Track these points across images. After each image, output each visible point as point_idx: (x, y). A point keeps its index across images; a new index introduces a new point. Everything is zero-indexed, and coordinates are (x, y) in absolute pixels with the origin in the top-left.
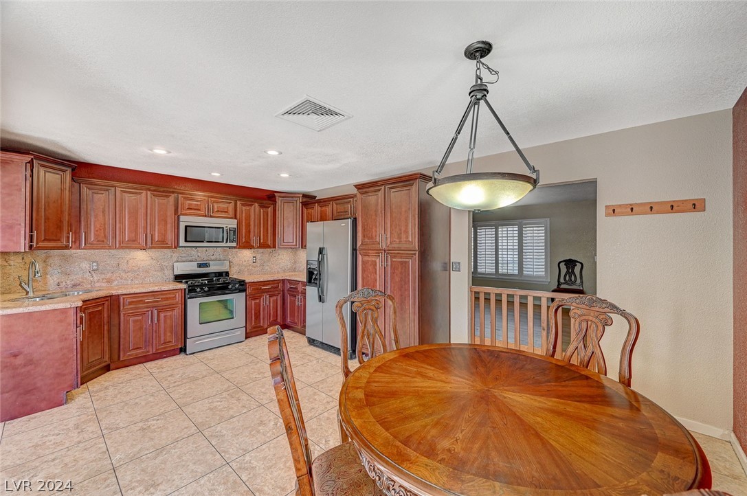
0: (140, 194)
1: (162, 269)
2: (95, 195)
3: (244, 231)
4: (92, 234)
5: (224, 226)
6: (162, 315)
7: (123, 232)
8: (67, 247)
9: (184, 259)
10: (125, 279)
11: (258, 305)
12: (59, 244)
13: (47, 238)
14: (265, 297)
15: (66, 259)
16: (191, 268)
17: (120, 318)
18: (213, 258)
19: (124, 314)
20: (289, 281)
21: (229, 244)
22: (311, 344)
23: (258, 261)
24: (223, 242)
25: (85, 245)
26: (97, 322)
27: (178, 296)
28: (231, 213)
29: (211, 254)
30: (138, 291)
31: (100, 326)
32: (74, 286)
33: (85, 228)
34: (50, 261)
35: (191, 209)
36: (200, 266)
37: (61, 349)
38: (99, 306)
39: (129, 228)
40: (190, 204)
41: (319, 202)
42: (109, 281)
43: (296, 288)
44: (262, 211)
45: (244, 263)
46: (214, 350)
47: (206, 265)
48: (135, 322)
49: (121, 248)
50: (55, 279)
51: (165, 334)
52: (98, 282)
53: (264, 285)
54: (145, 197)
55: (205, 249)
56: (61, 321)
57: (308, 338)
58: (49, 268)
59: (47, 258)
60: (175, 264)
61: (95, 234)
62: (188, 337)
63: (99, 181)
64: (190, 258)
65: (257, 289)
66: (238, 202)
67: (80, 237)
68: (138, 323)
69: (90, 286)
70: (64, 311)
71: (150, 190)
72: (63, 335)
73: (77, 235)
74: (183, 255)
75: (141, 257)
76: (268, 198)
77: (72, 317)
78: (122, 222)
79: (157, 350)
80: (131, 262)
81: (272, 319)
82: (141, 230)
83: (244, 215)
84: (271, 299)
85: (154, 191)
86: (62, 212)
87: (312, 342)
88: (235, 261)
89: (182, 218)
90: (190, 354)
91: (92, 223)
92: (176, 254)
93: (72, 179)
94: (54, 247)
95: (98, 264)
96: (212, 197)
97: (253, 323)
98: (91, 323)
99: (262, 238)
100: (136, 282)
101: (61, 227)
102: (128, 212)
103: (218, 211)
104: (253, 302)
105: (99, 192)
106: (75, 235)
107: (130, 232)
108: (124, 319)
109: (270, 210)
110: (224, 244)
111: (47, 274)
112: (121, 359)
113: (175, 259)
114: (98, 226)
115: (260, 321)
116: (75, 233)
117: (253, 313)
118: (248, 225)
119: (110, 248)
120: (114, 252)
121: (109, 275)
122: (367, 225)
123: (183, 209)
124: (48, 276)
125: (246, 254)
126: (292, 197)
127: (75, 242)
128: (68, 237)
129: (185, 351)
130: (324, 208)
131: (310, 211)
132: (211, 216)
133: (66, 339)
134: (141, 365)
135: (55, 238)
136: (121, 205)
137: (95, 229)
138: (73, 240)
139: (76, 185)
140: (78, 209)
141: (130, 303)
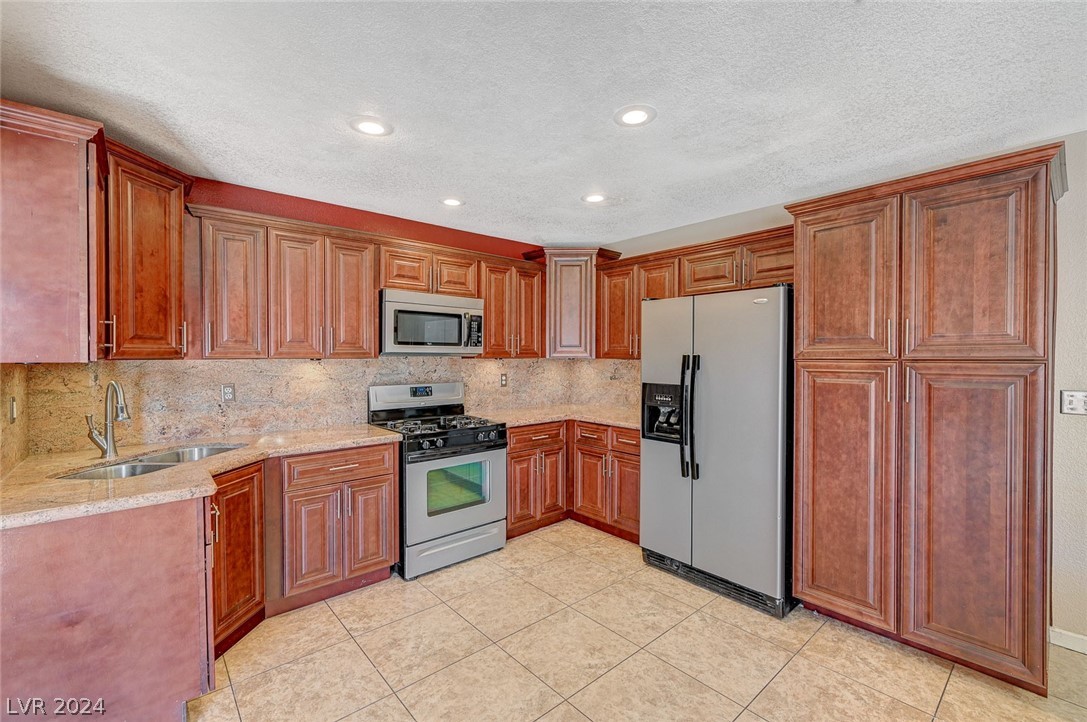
0: (311, 242)
1: (348, 400)
2: (230, 243)
3: (493, 322)
4: (225, 325)
5: (461, 312)
6: (360, 499)
7: (281, 323)
8: (177, 354)
9: (385, 379)
10: (285, 421)
11: (526, 473)
12: (163, 347)
13: (140, 333)
14: (538, 454)
15: (176, 379)
16: (401, 398)
17: (282, 508)
18: (435, 376)
19: (291, 499)
20: (584, 424)
21: (471, 350)
22: (649, 563)
23: (511, 384)
24: (459, 344)
25: (213, 349)
26: (241, 520)
27: (390, 459)
28: (472, 286)
29: (432, 368)
30: (315, 448)
31: (247, 526)
32: (193, 433)
33: (212, 314)
34: (147, 383)
35: (403, 276)
36: (415, 392)
37: (173, 599)
38: (243, 484)
39: (292, 315)
40: (400, 267)
41: (642, 261)
42: (255, 424)
43: (600, 439)
44: (522, 281)
45: (488, 387)
46: (454, 568)
47: (427, 392)
48: (310, 514)
49: (280, 355)
50: (157, 422)
51: (366, 541)
52: (235, 426)
53: (536, 433)
54: (320, 248)
55: (421, 358)
56: (171, 532)
57: (644, 549)
58: (146, 397)
59: (142, 375)
60: (372, 390)
61: (230, 326)
62: (408, 543)
63: (237, 214)
64: (396, 378)
65: (525, 440)
66: (483, 265)
67: (202, 332)
68: (316, 517)
69: (220, 435)
70: (177, 507)
71: (329, 235)
72: (178, 566)
73: (197, 328)
74: (383, 372)
75: (311, 376)
76: (533, 258)
77: (194, 522)
78: (280, 303)
79: (351, 572)
80: (293, 384)
81: (548, 502)
82: (314, 319)
83: (493, 291)
84: (548, 461)
85: (337, 238)
86: (167, 277)
87: (654, 559)
88: (473, 382)
89: (389, 294)
90: (411, 579)
91: (225, 303)
92: (374, 368)
93: (186, 208)
94: (153, 353)
95: (234, 389)
96: (439, 253)
97: (518, 511)
98: (229, 523)
99: (523, 336)
100: (304, 425)
101: (165, 309)
102: (291, 281)
103: (449, 282)
104: (518, 468)
105: (237, 237)
106: (193, 328)
107: (294, 322)
108: (291, 509)
109: (536, 280)
110: (461, 349)
111: (141, 410)
112: (288, 594)
113: (370, 379)
114: (236, 309)
115: (528, 507)
116: (193, 323)
117: (518, 491)
118: (501, 312)
119: (257, 356)
120: (262, 364)
121: (254, 411)
122: (833, 299)
123: (388, 275)
124: (144, 415)
125: (491, 370)
126: (577, 255)
127: (193, 343)
128: (180, 333)
129: (402, 573)
130: (655, 274)
131: (618, 280)
132: (437, 292)
133: (182, 575)
134: (323, 604)
135: (154, 334)
136: (279, 266)
137: (229, 316)
138: (190, 339)
139: (194, 222)
140: (198, 273)
141: (302, 473)
